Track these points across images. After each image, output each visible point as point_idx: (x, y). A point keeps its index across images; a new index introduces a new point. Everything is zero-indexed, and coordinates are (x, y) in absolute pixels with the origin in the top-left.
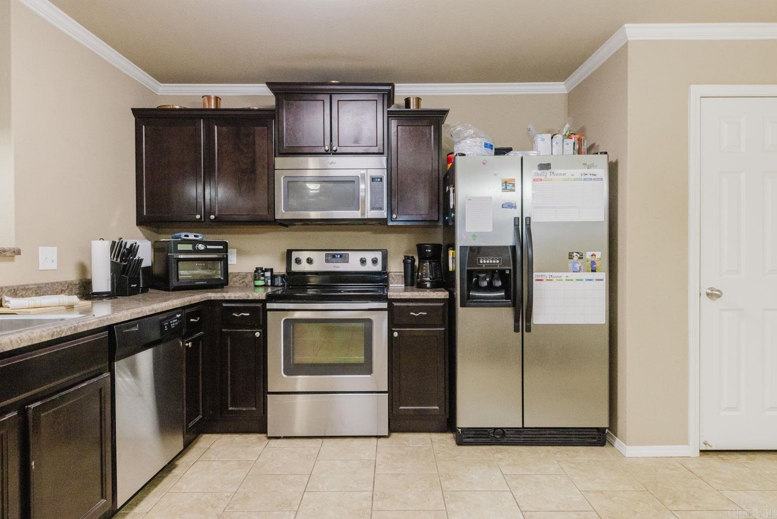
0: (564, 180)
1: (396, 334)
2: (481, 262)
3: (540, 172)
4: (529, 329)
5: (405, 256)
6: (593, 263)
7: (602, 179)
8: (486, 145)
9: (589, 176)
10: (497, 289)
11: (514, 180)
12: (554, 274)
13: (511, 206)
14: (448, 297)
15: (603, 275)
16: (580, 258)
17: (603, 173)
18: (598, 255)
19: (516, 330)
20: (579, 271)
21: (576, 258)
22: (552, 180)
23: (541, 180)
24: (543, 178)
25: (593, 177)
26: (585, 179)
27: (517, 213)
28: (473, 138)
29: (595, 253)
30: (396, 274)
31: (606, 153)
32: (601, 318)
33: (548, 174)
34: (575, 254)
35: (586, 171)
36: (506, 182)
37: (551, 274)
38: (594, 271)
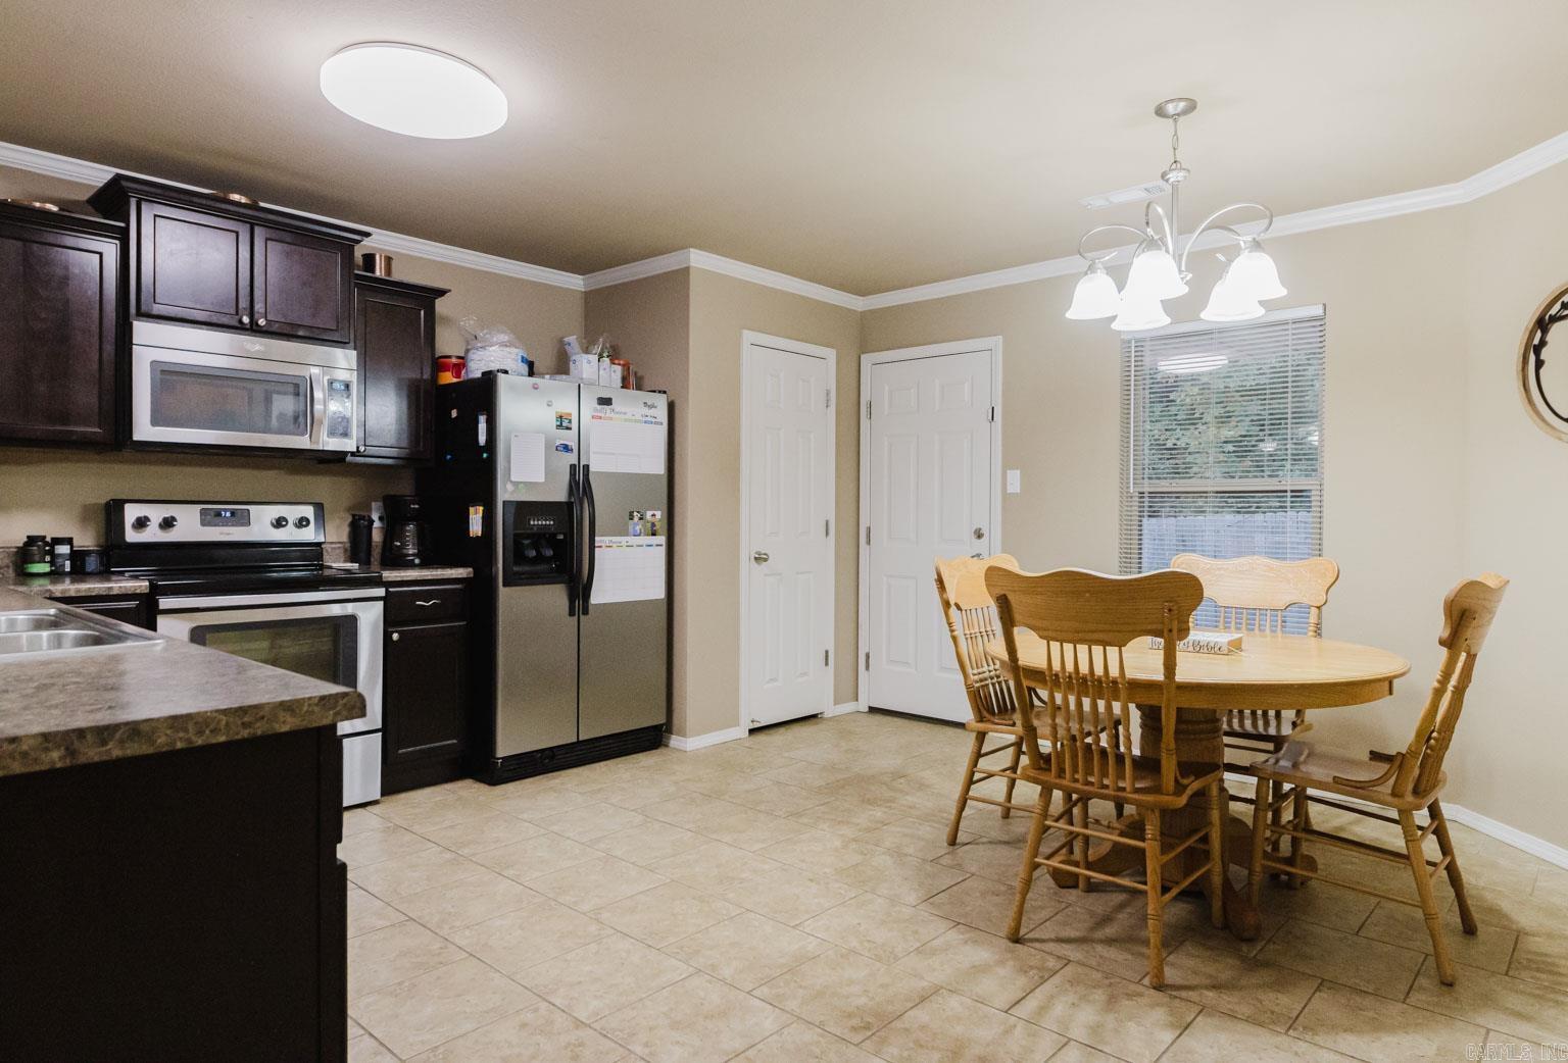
0: (626, 420)
1: (395, 636)
2: (532, 523)
3: (599, 407)
4: (586, 612)
5: (354, 516)
6: (653, 525)
7: (662, 424)
8: (523, 360)
9: (649, 419)
10: (548, 560)
11: (570, 415)
12: (614, 539)
13: (567, 448)
14: (472, 575)
15: (662, 539)
16: (641, 519)
17: (662, 414)
18: (658, 514)
19: (572, 613)
20: (639, 535)
21: (636, 519)
22: (611, 419)
23: (601, 418)
24: (603, 415)
25: (654, 420)
26: (646, 422)
27: (572, 458)
28: (506, 346)
29: (656, 513)
30: (333, 546)
31: (665, 392)
32: (660, 593)
33: (608, 411)
34: (635, 514)
35: (646, 411)
36: (561, 417)
37: (610, 538)
38: (654, 534)
